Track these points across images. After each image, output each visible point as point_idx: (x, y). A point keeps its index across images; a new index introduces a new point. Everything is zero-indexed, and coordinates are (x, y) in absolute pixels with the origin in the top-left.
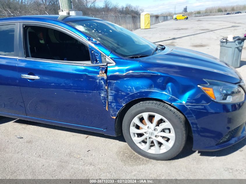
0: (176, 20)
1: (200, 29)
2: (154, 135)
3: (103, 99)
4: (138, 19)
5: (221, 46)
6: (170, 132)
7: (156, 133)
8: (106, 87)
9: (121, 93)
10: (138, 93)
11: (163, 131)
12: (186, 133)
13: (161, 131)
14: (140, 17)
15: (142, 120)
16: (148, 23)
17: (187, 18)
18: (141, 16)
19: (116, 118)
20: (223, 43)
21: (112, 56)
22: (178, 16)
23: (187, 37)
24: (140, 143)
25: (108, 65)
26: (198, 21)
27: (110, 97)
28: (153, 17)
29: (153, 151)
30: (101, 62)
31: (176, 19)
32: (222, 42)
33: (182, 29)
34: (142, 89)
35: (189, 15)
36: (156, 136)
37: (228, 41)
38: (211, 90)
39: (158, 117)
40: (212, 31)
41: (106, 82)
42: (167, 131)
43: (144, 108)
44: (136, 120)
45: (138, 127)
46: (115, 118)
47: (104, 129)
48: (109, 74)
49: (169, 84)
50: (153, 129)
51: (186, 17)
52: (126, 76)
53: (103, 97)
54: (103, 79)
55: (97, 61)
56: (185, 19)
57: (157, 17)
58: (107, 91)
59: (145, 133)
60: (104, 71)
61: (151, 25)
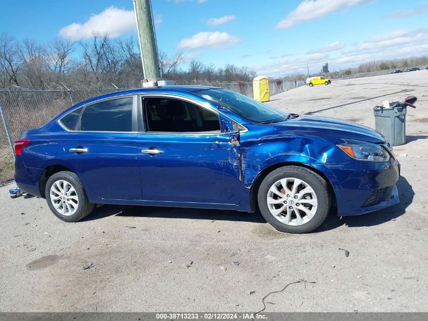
0: (311, 85)
1: (351, 97)
2: (295, 203)
3: (235, 168)
4: (249, 88)
5: (376, 116)
6: (311, 198)
7: (296, 201)
8: (239, 155)
9: (256, 160)
10: (274, 157)
11: (304, 197)
12: (329, 197)
13: (302, 198)
14: (252, 85)
15: (280, 188)
16: (267, 93)
17: (329, 82)
18: (254, 83)
19: (251, 188)
20: (378, 112)
21: (244, 122)
22: (314, 79)
23: (331, 109)
24: (278, 215)
25: (240, 132)
26: (347, 85)
27: (243, 166)
28: (272, 83)
29: (294, 223)
30: (232, 129)
31: (311, 83)
32: (376, 111)
33: (322, 99)
34: (279, 153)
35: (332, 78)
36: (296, 205)
37: (383, 109)
38: (349, 148)
39: (297, 182)
40: (369, 99)
41: (239, 149)
42: (308, 197)
43: (281, 174)
44: (273, 189)
45: (275, 197)
46: (249, 188)
47: (237, 204)
48: (242, 141)
49: (307, 146)
50: (293, 196)
51: (327, 80)
52: (260, 142)
53: (235, 166)
54: (235, 146)
55: (227, 129)
56: (326, 83)
57: (279, 83)
58: (240, 159)
59: (284, 202)
60: (236, 139)
61: (270, 96)
